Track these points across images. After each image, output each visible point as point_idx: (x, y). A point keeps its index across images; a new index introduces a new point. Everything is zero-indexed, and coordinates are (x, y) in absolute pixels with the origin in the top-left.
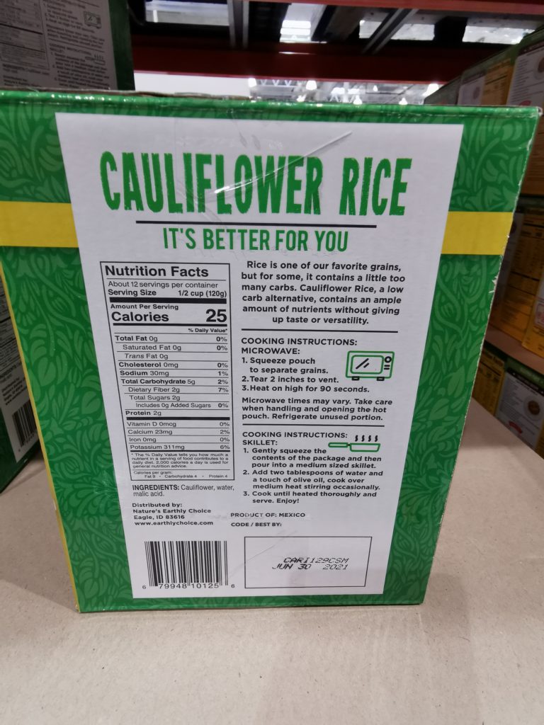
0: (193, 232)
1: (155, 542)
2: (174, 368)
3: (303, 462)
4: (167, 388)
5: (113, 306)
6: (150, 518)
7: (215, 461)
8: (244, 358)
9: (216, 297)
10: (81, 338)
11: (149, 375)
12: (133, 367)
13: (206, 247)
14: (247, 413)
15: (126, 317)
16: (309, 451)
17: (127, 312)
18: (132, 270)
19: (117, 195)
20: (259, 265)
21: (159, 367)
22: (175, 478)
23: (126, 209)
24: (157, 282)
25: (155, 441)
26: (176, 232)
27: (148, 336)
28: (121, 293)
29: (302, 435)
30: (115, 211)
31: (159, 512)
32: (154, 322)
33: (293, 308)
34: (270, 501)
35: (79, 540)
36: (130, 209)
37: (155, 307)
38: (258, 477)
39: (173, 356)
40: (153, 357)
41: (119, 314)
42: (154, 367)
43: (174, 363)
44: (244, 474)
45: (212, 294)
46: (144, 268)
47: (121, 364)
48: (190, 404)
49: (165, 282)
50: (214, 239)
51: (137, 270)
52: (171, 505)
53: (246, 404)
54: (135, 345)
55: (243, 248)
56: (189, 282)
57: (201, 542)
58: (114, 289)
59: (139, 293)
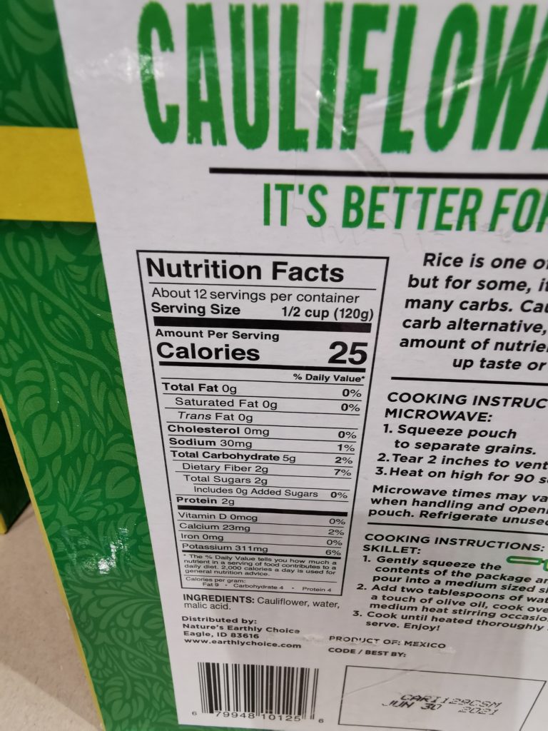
0: (324, 191)
1: (213, 664)
2: (262, 436)
3: (458, 579)
4: (247, 465)
5: (160, 332)
6: (208, 635)
7: (315, 570)
8: (387, 426)
9: (353, 320)
10: (103, 385)
11: (218, 445)
12: (192, 433)
13: (347, 224)
14: (378, 507)
15: (183, 352)
16: (472, 566)
17: (185, 342)
18: (197, 267)
19: (173, 111)
20: (448, 262)
21: (236, 435)
22: (249, 589)
23: (190, 141)
24: (244, 290)
25: (222, 540)
26: (289, 193)
27: (220, 384)
28: (174, 309)
29: (465, 543)
30: (167, 145)
31: (221, 628)
32: (232, 361)
33: (497, 344)
34: (393, 625)
35: (103, 656)
36: (199, 141)
37: (236, 336)
38: (380, 594)
39: (261, 418)
40: (227, 418)
41: (171, 346)
42: (228, 433)
43: (262, 428)
44: (359, 588)
45: (346, 314)
46: (220, 263)
47: (172, 428)
48: (283, 491)
49: (259, 290)
50: (366, 207)
51: (207, 267)
52: (240, 621)
53: (378, 495)
54: (196, 398)
55: (421, 226)
56: (304, 292)
57: (280, 668)
58: (163, 301)
59: (208, 310)
